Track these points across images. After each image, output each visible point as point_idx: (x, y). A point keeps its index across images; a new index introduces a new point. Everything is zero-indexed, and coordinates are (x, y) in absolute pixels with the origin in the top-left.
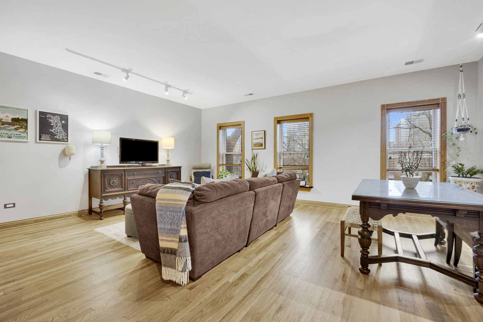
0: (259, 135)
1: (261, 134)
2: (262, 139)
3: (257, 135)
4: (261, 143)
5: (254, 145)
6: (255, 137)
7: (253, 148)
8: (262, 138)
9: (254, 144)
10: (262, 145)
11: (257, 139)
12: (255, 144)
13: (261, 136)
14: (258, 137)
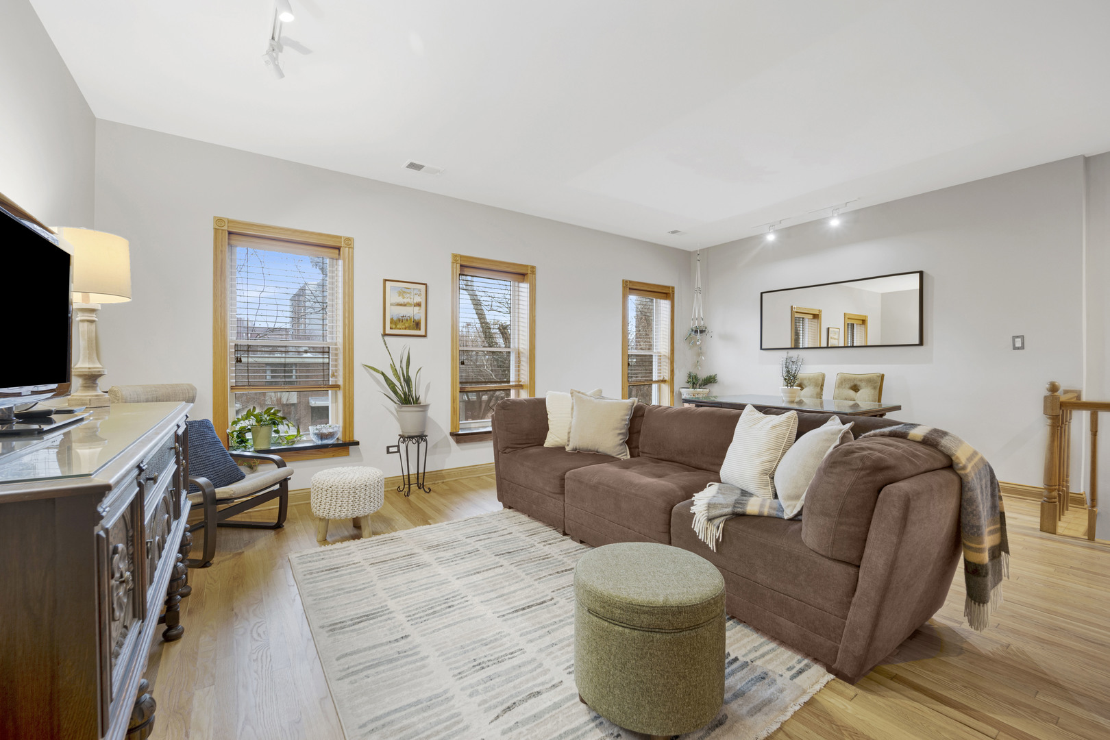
0: (408, 295)
1: (416, 292)
2: (417, 308)
3: (402, 293)
4: (416, 318)
5: (391, 323)
6: (393, 297)
7: (388, 331)
8: (419, 305)
9: (392, 320)
10: (417, 325)
11: (401, 305)
12: (395, 319)
13: (417, 299)
14: (406, 301)
